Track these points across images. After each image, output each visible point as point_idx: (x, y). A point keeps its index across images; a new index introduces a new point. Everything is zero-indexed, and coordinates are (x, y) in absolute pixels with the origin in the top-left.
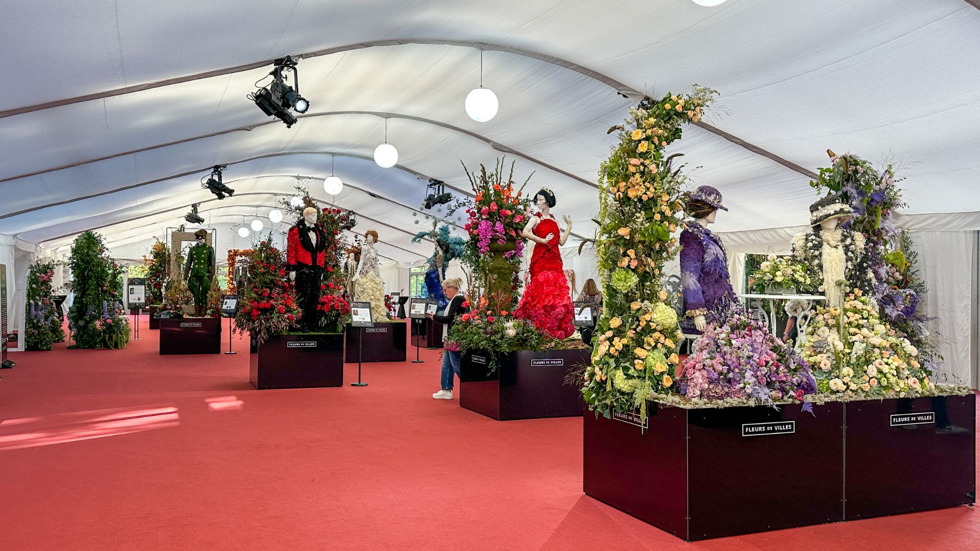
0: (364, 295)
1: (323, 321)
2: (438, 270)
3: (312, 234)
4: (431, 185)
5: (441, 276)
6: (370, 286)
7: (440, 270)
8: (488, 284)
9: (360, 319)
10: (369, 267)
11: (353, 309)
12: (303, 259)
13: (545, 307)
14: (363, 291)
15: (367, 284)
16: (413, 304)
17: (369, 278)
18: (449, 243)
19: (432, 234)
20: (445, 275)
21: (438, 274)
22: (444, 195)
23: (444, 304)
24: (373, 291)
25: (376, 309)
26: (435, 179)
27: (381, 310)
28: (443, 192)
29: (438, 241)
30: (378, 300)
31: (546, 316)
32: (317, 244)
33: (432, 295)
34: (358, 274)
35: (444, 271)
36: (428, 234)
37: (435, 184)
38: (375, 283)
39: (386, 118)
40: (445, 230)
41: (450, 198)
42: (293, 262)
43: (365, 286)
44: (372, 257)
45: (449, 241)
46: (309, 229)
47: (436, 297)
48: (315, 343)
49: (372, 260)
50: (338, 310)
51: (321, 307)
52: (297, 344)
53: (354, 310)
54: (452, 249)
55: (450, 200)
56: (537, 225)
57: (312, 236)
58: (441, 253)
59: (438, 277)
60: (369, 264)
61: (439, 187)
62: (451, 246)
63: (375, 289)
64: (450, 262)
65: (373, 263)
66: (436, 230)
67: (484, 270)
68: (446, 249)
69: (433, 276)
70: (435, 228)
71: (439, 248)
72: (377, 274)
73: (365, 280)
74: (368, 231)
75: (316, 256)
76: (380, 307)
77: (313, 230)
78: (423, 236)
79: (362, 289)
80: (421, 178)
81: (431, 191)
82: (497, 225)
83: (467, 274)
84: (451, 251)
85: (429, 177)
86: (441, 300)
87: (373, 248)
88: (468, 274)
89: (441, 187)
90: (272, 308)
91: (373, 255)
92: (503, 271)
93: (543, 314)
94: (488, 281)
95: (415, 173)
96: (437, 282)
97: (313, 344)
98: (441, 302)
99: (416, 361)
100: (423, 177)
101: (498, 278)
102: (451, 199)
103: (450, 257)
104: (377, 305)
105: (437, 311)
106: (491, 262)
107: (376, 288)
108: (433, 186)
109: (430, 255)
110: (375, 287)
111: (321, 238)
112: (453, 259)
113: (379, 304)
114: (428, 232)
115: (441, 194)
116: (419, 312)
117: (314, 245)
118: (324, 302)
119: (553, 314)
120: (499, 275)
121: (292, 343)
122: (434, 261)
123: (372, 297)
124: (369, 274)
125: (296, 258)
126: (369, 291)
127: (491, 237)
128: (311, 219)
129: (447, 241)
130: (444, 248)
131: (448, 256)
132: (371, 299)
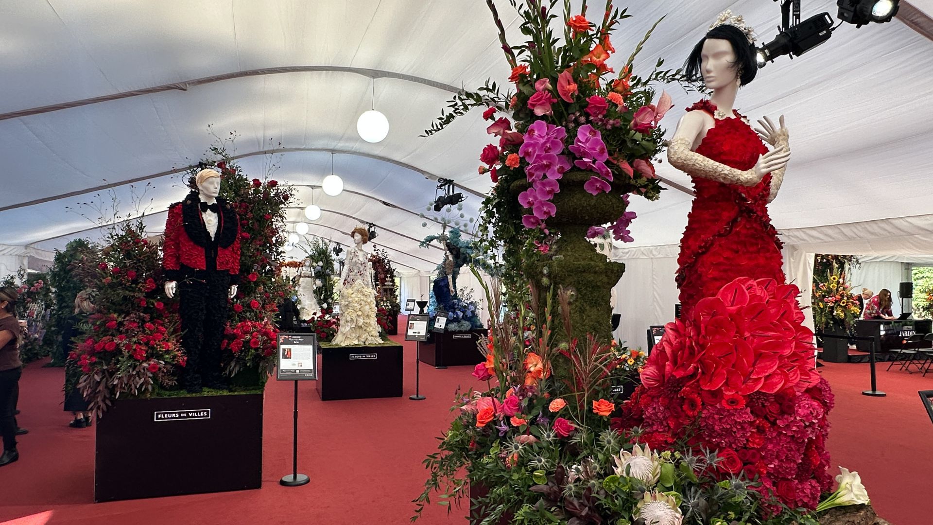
0: (349, 310)
1: (234, 369)
2: (447, 277)
3: (210, 215)
4: (441, 186)
5: (451, 284)
6: (357, 299)
7: (450, 277)
8: (549, 318)
9: (294, 365)
10: (356, 275)
11: (282, 347)
12: (188, 259)
13: (754, 402)
14: (347, 305)
15: (353, 296)
16: (410, 322)
17: (355, 288)
18: (461, 247)
19: (441, 238)
20: (455, 283)
21: (448, 283)
22: (454, 196)
23: (455, 316)
24: (361, 304)
25: (365, 328)
26: (445, 178)
27: (371, 329)
28: (453, 192)
29: (448, 245)
30: (368, 316)
31: (761, 430)
32: (217, 234)
33: (441, 306)
34: (342, 284)
35: (454, 279)
36: (436, 238)
37: (444, 185)
38: (363, 295)
39: (374, 77)
40: (456, 233)
41: (461, 198)
42: (171, 266)
43: (350, 299)
44: (360, 262)
45: (460, 245)
46: (205, 207)
47: (445, 307)
48: (208, 412)
49: (360, 266)
50: (256, 349)
51: (228, 344)
52: (174, 415)
53: (284, 350)
54: (463, 254)
55: (461, 201)
56: (705, 135)
57: (209, 218)
58: (451, 258)
59: (447, 285)
60: (356, 271)
61: (449, 186)
62: (462, 250)
63: (363, 303)
64: (461, 268)
65: (361, 269)
66: (445, 233)
67: (533, 275)
68: (457, 253)
69: (442, 284)
70: (444, 231)
71: (448, 253)
72: (366, 283)
73: (350, 291)
74: (356, 229)
75: (216, 254)
76: (370, 325)
77: (213, 208)
78: (432, 240)
79: (347, 303)
80: (430, 177)
81: (442, 193)
82: (579, 136)
83: (486, 288)
84: (462, 256)
85: (437, 177)
86: (452, 312)
87: (361, 250)
88: (490, 288)
89: (451, 186)
90: (117, 351)
91: (361, 259)
92: (591, 277)
93: (752, 424)
94: (548, 309)
95: (423, 172)
96: (447, 292)
97: (203, 414)
98: (450, 313)
99: (415, 396)
100: (431, 176)
101: (576, 300)
102: (463, 199)
103: (462, 263)
104: (366, 323)
105: (446, 324)
106: (557, 252)
107: (365, 302)
108: (443, 187)
109: (440, 261)
110: (363, 300)
111: (225, 222)
112: (465, 265)
113: (368, 321)
114: (437, 236)
115: (451, 194)
116: (419, 333)
117: (212, 235)
118: (234, 334)
119: (788, 427)
120: (578, 290)
121: (164, 414)
122: (443, 268)
123: (360, 313)
124: (356, 283)
125: (178, 258)
126: (356, 305)
127: (560, 176)
128: (207, 189)
129: (457, 245)
130: (454, 252)
131: (459, 261)
132: (358, 316)
